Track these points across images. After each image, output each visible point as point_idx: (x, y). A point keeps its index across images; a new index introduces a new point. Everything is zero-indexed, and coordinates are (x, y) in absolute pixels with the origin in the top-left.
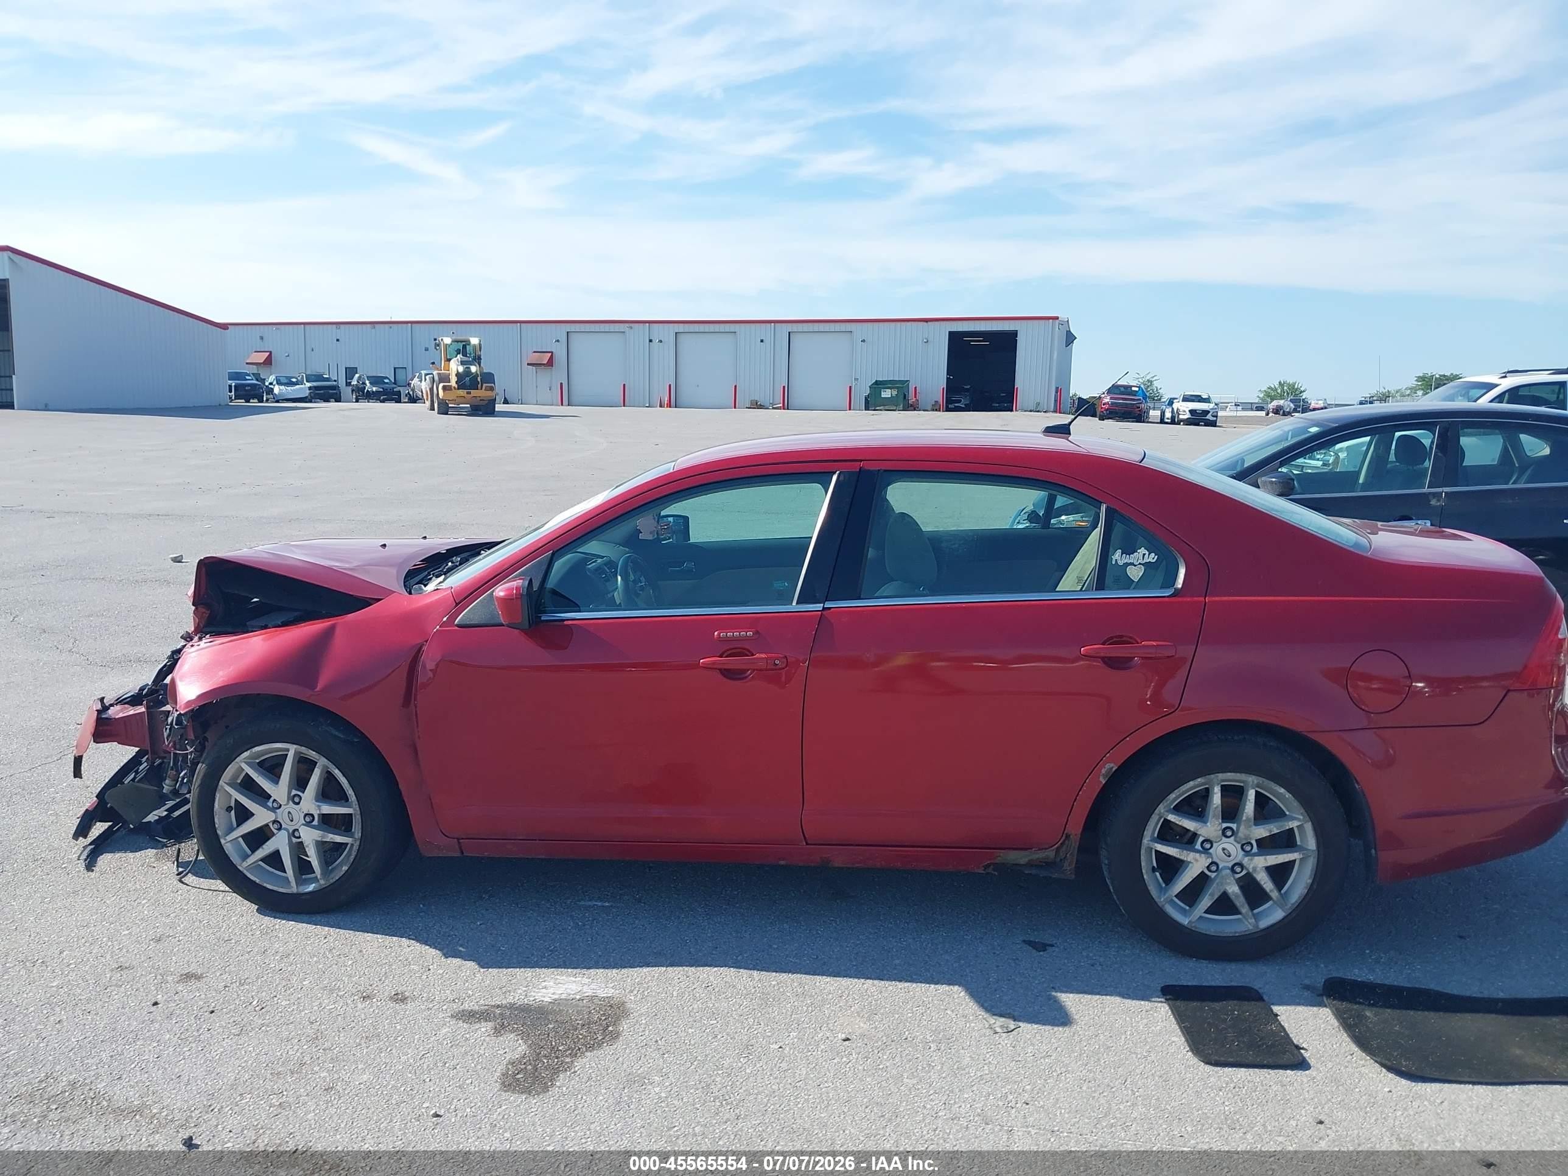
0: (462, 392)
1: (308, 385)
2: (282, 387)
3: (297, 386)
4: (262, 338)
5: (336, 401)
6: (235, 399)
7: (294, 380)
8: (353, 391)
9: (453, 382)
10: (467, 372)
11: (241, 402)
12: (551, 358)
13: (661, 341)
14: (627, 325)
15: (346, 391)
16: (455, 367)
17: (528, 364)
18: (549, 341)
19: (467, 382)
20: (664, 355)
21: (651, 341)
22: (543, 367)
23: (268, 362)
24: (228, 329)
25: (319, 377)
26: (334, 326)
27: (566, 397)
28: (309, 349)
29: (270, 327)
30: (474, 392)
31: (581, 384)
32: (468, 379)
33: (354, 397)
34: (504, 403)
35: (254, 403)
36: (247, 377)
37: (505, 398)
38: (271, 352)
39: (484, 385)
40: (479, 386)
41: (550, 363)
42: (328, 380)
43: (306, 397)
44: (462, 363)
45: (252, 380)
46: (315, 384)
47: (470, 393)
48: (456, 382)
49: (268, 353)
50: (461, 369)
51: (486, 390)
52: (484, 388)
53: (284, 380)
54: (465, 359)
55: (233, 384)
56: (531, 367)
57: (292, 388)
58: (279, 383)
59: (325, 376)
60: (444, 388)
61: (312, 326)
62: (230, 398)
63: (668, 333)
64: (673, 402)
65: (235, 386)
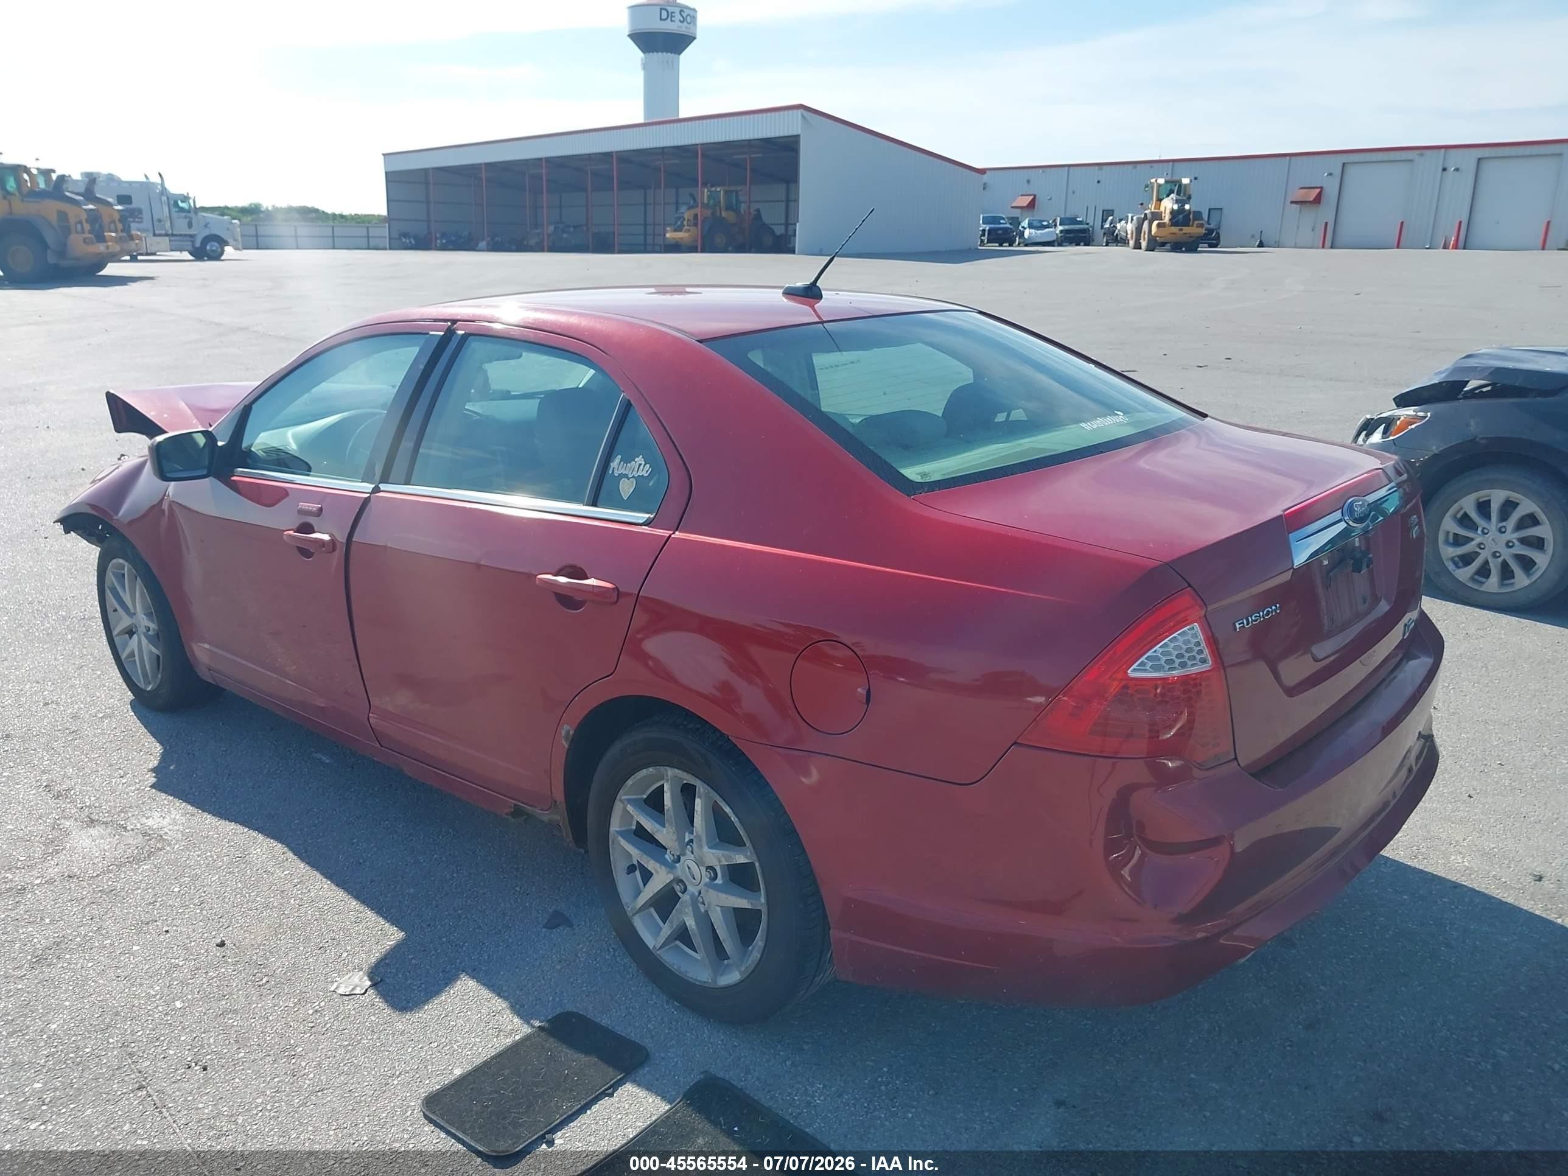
0: (1175, 229)
1: (1060, 228)
2: (1033, 231)
3: (1047, 230)
4: (1028, 181)
5: (1085, 245)
6: (987, 243)
7: (1045, 223)
8: (1104, 234)
9: (1167, 219)
10: (1181, 210)
11: (995, 247)
12: (1320, 194)
13: (1457, 170)
14: (1418, 152)
15: (1099, 233)
16: (1168, 205)
17: (1292, 202)
18: (1323, 176)
19: (1180, 218)
20: (1459, 188)
21: (1444, 169)
22: (1308, 205)
23: (1032, 205)
24: (985, 173)
25: (1073, 221)
26: (1097, 168)
27: (1331, 239)
28: (1070, 192)
29: (1037, 170)
30: (1186, 230)
31: (1352, 223)
32: (1181, 216)
33: (1105, 240)
34: (1258, 246)
35: (1006, 247)
36: (1002, 221)
37: (1261, 241)
38: (1035, 196)
39: (1196, 222)
40: (1191, 223)
41: (1318, 200)
42: (1081, 223)
43: (1054, 241)
44: (1177, 201)
45: (1006, 224)
46: (1067, 227)
47: (1181, 230)
48: (1170, 220)
49: (1032, 197)
50: (1176, 207)
51: (1197, 227)
52: (1195, 225)
53: (1036, 224)
54: (1179, 198)
55: (987, 228)
56: (1294, 205)
57: (1041, 232)
58: (1031, 226)
59: (1078, 219)
60: (1159, 225)
61: (1076, 168)
62: (982, 241)
63: (1468, 161)
64: (1463, 241)
65: (989, 230)
